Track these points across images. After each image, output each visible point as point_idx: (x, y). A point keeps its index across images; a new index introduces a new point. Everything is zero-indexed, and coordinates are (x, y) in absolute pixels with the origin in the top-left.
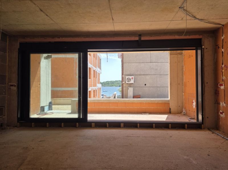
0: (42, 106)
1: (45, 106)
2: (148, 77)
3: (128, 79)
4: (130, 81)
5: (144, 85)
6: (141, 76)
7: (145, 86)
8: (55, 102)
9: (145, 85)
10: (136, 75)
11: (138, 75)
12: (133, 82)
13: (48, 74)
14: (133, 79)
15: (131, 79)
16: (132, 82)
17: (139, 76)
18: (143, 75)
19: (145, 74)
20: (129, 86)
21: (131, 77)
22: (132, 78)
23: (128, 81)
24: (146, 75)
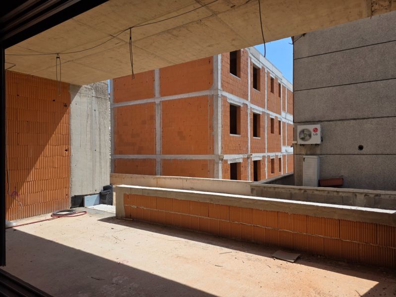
0: (77, 194)
1: (87, 195)
2: (368, 125)
3: (303, 131)
4: (308, 137)
5: (357, 147)
6: (346, 122)
7: (357, 151)
8: (157, 183)
9: (361, 148)
10: (329, 121)
11: (336, 120)
12: (319, 142)
13: (100, 129)
14: (319, 132)
15: (313, 133)
16: (316, 139)
17: (339, 122)
18: (354, 119)
19: (360, 115)
20: (309, 153)
21: (311, 127)
22: (316, 130)
23: (303, 139)
24: (364, 119)
